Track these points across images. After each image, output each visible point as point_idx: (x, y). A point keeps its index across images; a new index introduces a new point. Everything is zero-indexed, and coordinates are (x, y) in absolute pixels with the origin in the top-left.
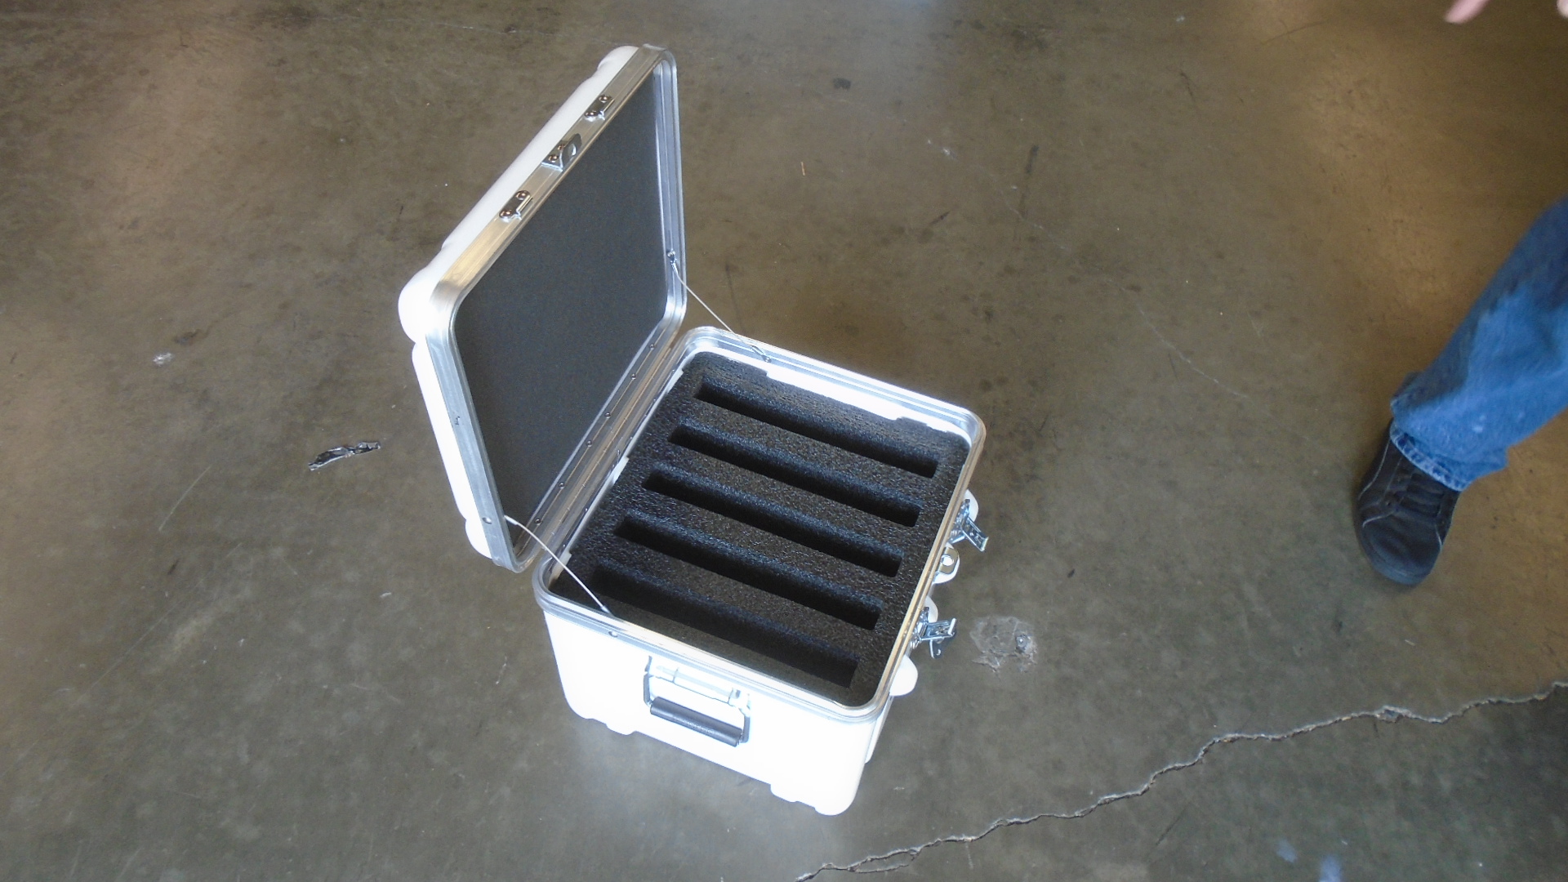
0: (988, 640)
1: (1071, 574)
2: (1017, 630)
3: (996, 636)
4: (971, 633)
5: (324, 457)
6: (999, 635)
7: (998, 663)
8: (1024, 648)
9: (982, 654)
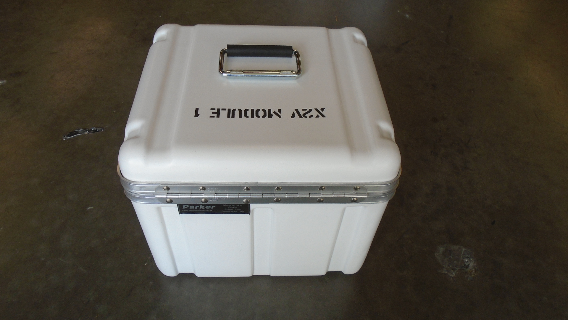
0: (446, 259)
1: (493, 223)
2: (464, 254)
4: (436, 254)
5: (71, 134)
6: (453, 256)
7: (454, 274)
8: (468, 266)
9: (443, 267)
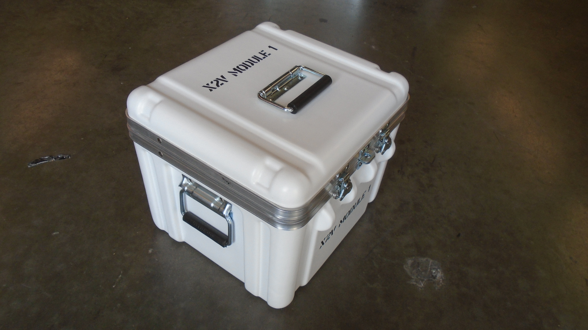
0: (414, 271)
1: (459, 235)
2: (431, 266)
3: (420, 269)
4: (404, 266)
5: (37, 161)
6: (421, 268)
7: (422, 284)
8: (436, 276)
9: (412, 278)
